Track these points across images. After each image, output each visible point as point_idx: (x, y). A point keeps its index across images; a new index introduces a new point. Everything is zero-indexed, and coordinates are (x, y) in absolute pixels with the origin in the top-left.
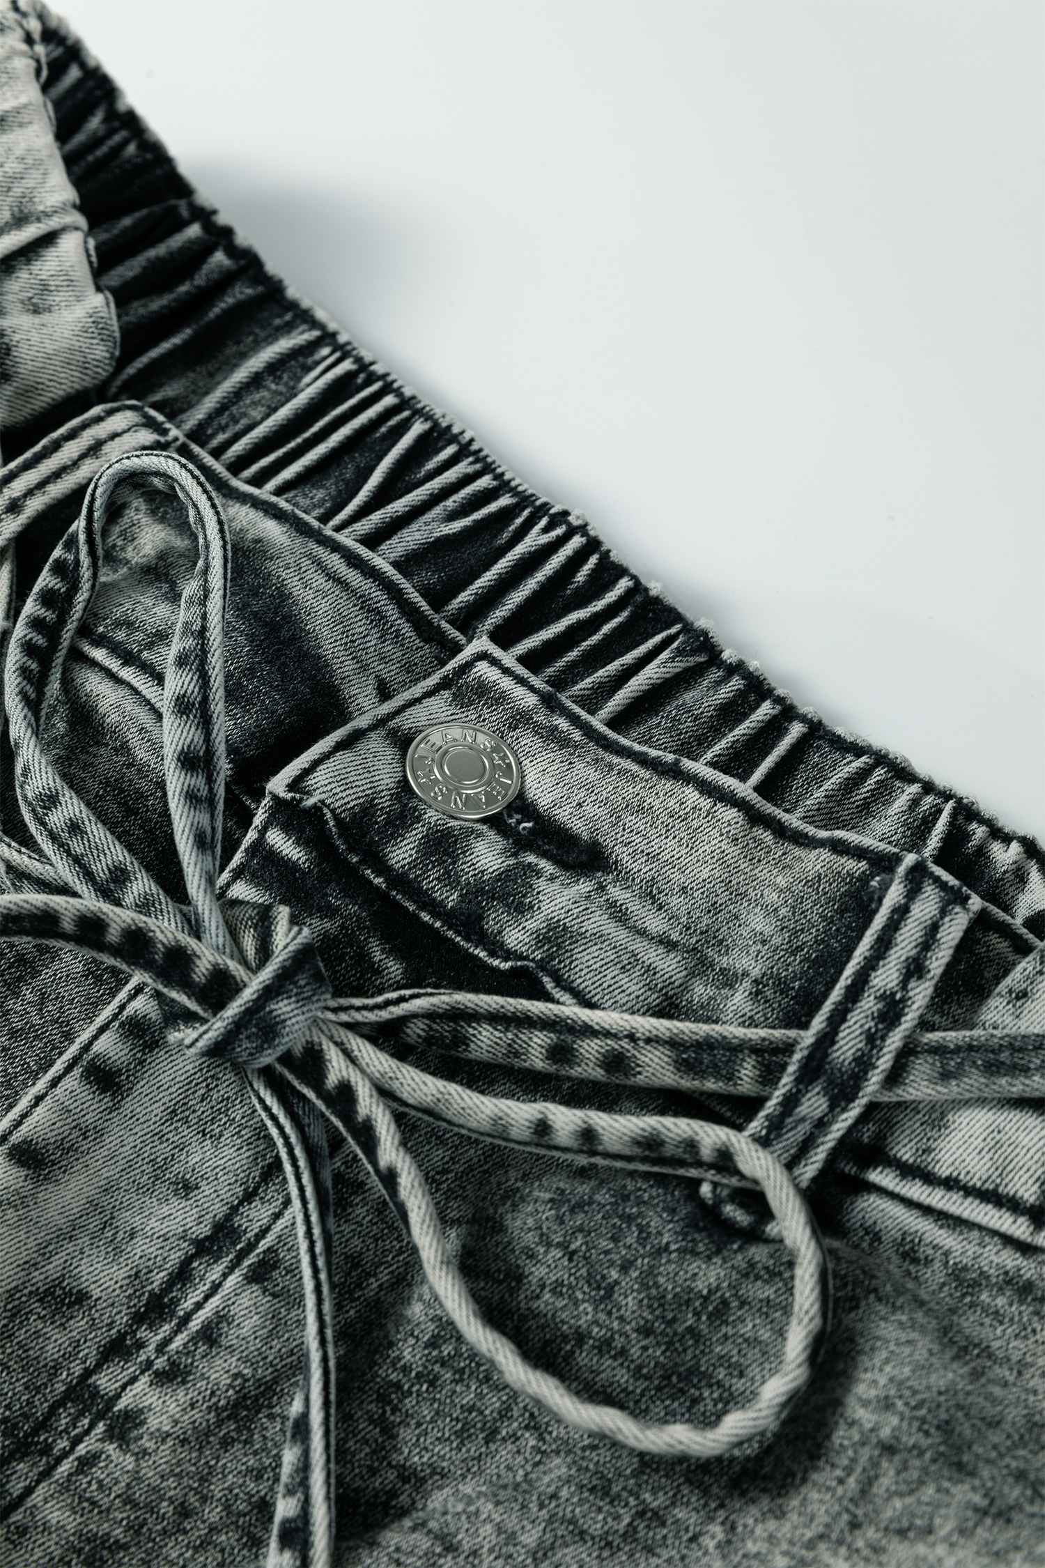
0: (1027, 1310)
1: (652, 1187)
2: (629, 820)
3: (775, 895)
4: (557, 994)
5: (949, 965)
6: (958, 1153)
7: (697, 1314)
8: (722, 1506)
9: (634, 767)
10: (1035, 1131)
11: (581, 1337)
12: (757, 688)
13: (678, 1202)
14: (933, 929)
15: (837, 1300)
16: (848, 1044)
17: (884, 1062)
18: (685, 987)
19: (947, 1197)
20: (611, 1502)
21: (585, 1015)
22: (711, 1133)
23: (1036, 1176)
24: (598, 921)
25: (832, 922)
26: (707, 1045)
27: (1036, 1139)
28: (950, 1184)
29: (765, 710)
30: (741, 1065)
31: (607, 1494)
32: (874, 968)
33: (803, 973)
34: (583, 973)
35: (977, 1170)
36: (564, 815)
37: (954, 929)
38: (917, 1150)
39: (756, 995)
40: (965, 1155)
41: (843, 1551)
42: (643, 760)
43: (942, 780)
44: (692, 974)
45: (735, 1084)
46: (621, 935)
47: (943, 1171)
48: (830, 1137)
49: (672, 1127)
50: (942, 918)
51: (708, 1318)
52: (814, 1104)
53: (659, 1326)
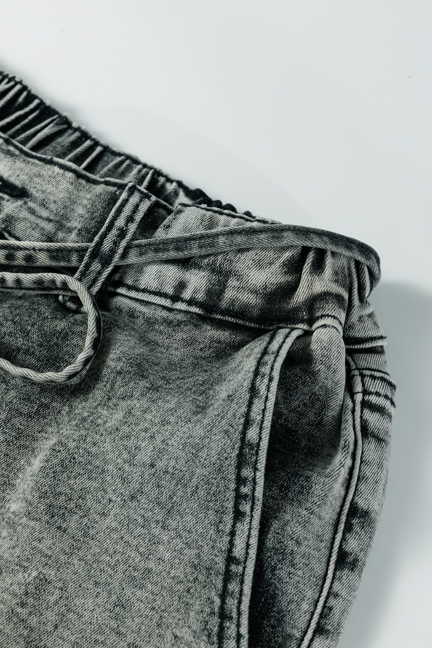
0: (170, 330)
1: (43, 299)
2: (36, 180)
3: (86, 201)
4: (9, 238)
5: (142, 218)
6: (147, 280)
7: (57, 338)
8: (68, 400)
9: (37, 161)
10: (172, 271)
11: (19, 350)
12: (85, 135)
13: (51, 303)
14: (137, 206)
15: (104, 329)
16: (107, 245)
17: (120, 251)
18: (55, 234)
19: (143, 295)
20: (31, 403)
21: (17, 243)
22: (59, 276)
23: (173, 285)
24: (24, 214)
25: (105, 208)
26: (60, 250)
27: (172, 273)
28: (144, 291)
29: (88, 143)
30: (72, 256)
31: (29, 400)
32: (116, 220)
33: (95, 226)
34: (19, 231)
35: (153, 285)
36: (13, 180)
37: (145, 206)
38: (133, 281)
39: (79, 234)
40: (149, 281)
41: (106, 408)
42: (40, 159)
43: (149, 163)
44: (58, 230)
45: (71, 263)
46: (33, 218)
47: (142, 287)
48: (102, 277)
49: (46, 276)
50: (140, 203)
51: (61, 339)
52: (96, 266)
53: (45, 343)
